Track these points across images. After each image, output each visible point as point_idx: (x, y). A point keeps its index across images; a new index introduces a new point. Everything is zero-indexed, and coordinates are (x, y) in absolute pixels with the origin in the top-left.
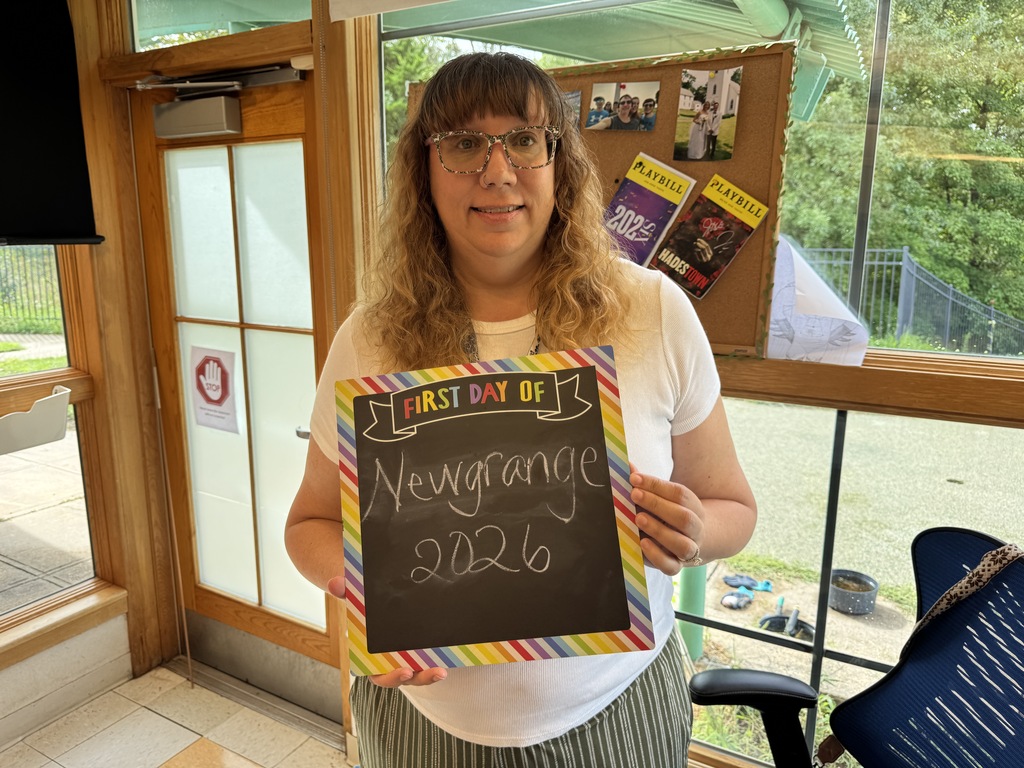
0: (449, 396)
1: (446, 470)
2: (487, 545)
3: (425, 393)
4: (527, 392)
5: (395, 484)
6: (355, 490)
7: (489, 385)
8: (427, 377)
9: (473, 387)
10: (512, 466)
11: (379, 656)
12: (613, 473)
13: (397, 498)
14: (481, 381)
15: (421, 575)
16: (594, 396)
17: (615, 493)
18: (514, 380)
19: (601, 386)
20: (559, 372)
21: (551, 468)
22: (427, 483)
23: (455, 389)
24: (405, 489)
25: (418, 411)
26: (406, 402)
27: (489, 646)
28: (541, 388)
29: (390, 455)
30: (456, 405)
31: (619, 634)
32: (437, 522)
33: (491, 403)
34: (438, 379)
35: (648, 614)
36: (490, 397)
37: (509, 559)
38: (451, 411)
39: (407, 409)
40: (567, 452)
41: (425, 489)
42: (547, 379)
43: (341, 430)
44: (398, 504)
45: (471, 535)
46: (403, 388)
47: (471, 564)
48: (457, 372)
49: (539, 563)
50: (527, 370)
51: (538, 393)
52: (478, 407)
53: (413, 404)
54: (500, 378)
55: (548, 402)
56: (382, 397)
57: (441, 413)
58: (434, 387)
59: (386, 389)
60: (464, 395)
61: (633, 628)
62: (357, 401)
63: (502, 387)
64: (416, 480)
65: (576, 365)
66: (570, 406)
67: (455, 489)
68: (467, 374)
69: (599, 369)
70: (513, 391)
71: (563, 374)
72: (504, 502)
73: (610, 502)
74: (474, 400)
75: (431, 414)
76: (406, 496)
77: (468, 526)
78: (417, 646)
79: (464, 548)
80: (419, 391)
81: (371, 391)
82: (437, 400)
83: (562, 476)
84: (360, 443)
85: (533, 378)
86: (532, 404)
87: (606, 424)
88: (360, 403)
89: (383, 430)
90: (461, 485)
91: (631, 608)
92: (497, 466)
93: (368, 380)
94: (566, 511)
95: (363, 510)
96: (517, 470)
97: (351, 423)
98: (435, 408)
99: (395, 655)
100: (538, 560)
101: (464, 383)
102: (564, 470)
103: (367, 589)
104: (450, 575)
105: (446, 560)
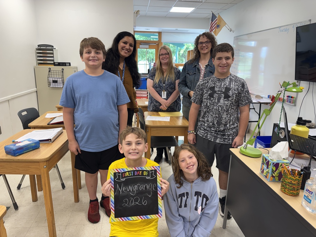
0: (131, 173)
1: (130, 187)
2: (136, 200)
3: (127, 173)
4: (145, 173)
5: (120, 189)
6: (113, 190)
7: (138, 172)
8: (127, 170)
9: (135, 172)
10: (141, 186)
11: (117, 219)
12: (158, 188)
13: (121, 191)
14: (137, 171)
15: (124, 205)
16: (156, 175)
17: (158, 192)
18: (143, 171)
19: (157, 173)
20: (151, 170)
21: (148, 187)
22: (126, 189)
23: (132, 172)
24: (122, 190)
25: (125, 176)
26: (123, 174)
27: (135, 217)
28: (147, 173)
29: (120, 184)
30: (132, 175)
31: (157, 215)
32: (128, 196)
33: (139, 175)
34: (129, 170)
35: (162, 212)
36: (138, 174)
37: (140, 202)
38: (131, 176)
39: (123, 175)
40: (151, 184)
41: (126, 190)
42: (148, 171)
43: (111, 179)
44: (121, 193)
45: (134, 199)
46: (123, 171)
47: (133, 203)
48: (133, 169)
50: (145, 169)
51: (147, 174)
52: (136, 176)
53: (125, 174)
54: (141, 170)
55: (148, 175)
56: (119, 173)
57: (129, 176)
58: (129, 172)
59: (120, 171)
60: (134, 173)
61: (159, 214)
62: (114, 173)
63: (141, 172)
64: (124, 188)
65: (154, 169)
66: (152, 176)
67: (131, 190)
68: (135, 169)
69: (157, 170)
70: (142, 173)
71: (151, 171)
72: (140, 193)
73: (157, 193)
74: (135, 174)
75: (128, 176)
76: (122, 191)
77: (133, 197)
78: (123, 217)
79: (132, 201)
80: (126, 172)
81: (117, 172)
82: (129, 174)
83: (150, 189)
84: (114, 181)
85: (146, 171)
86: (146, 176)
87: (158, 180)
88: (115, 174)
89: (119, 179)
90: (132, 189)
91: (159, 211)
92: (139, 186)
93: (116, 169)
94: (150, 195)
95: (115, 193)
96: (142, 187)
97: (113, 177)
98: (128, 175)
99: (119, 218)
100: (145, 203)
101: (134, 171)
102: (150, 187)
103: (115, 207)
104: (130, 205)
105: (129, 203)
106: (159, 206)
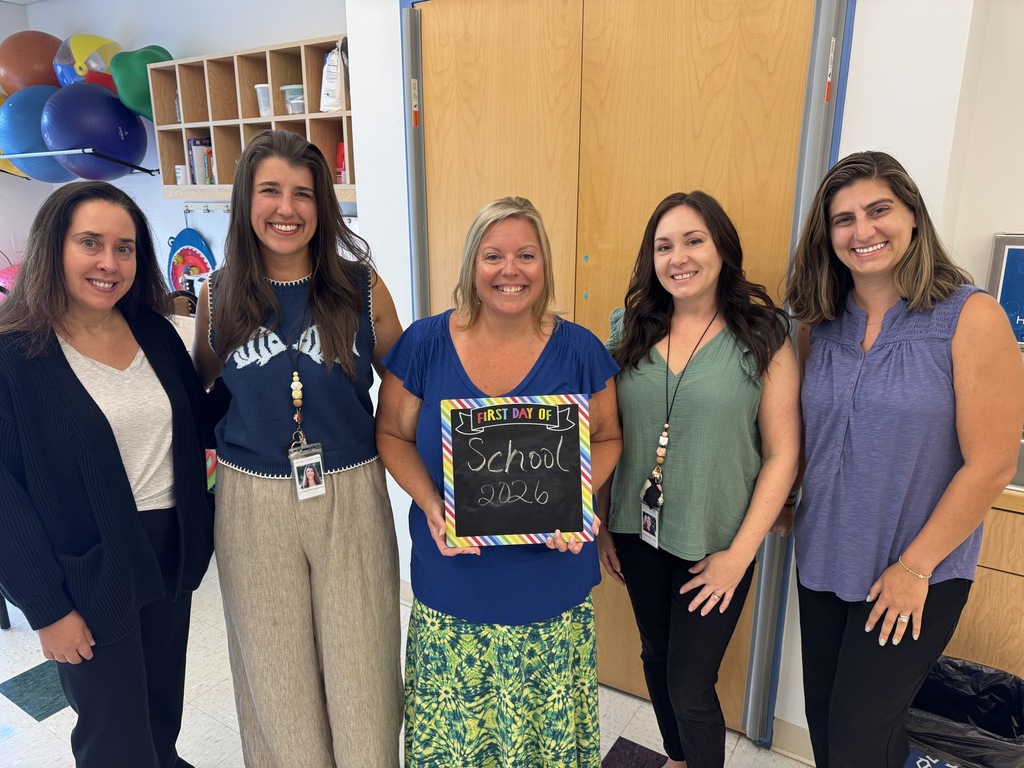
0: (502, 413)
2: (517, 490)
3: (489, 411)
4: (543, 414)
6: (451, 458)
7: (523, 409)
8: (490, 402)
9: (514, 409)
11: (461, 538)
12: (582, 459)
14: (519, 407)
15: (483, 501)
16: (576, 420)
17: (582, 468)
18: (537, 408)
19: (580, 415)
20: (560, 406)
23: (505, 410)
25: (485, 420)
26: (479, 414)
27: (516, 536)
28: (550, 413)
30: (505, 418)
31: (578, 534)
33: (523, 419)
34: (496, 404)
35: (590, 524)
36: (523, 416)
37: (528, 497)
38: (502, 421)
39: (479, 419)
42: (553, 409)
45: (510, 484)
46: (477, 407)
47: (509, 498)
49: (543, 499)
50: (544, 403)
51: (548, 416)
52: (517, 420)
53: (482, 416)
54: (529, 406)
55: (553, 421)
56: (466, 411)
57: (497, 422)
58: (494, 408)
59: (469, 407)
60: (510, 413)
61: (585, 531)
62: (452, 411)
63: (530, 411)
65: (569, 403)
66: (564, 424)
68: (512, 402)
69: (580, 406)
70: (535, 413)
71: (562, 407)
73: (579, 472)
74: (514, 417)
75: (492, 422)
78: (480, 534)
79: (505, 492)
80: (486, 409)
81: (460, 407)
82: (496, 415)
84: (454, 434)
85: (546, 407)
86: (545, 421)
87: (581, 434)
88: (454, 413)
89: (466, 428)
91: (585, 522)
93: (459, 401)
95: (454, 468)
97: (449, 423)
98: (494, 419)
99: (470, 538)
100: (542, 498)
101: (510, 407)
103: (456, 507)
104: (499, 503)
105: (497, 495)
106: (584, 507)
